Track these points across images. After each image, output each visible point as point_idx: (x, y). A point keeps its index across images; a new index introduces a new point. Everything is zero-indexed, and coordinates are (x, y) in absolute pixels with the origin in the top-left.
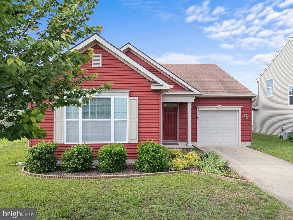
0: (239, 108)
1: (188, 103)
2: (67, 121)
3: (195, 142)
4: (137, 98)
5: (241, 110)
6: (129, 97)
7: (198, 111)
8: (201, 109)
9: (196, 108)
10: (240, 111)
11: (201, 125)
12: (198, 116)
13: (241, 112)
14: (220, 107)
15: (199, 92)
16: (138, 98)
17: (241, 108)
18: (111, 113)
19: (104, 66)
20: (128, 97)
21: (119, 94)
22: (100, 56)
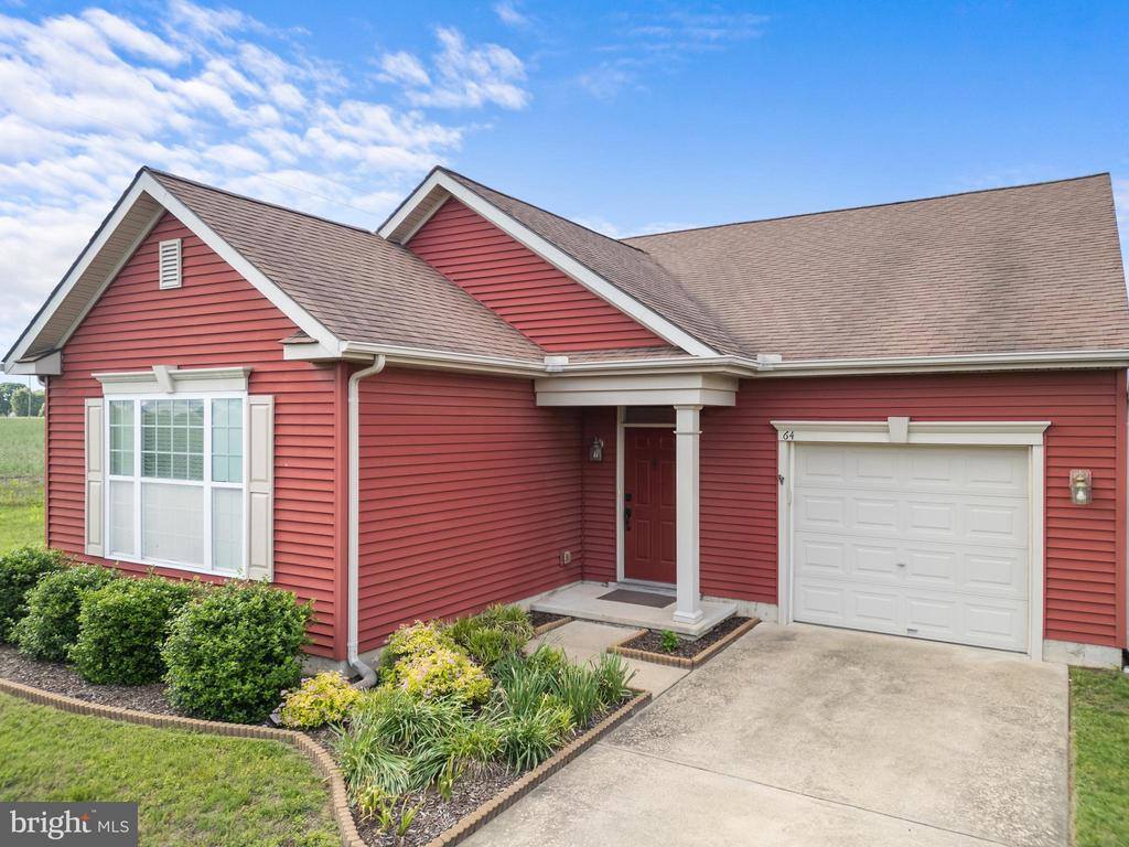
0: (1031, 435)
1: (675, 411)
2: (111, 481)
3: (769, 603)
4: (269, 399)
5: (1047, 448)
6: (250, 394)
7: (782, 448)
8: (799, 437)
9: (775, 431)
10: (1038, 455)
11: (809, 519)
12: (782, 471)
13: (1047, 458)
14: (898, 428)
15: (715, 355)
16: (271, 397)
17: (1047, 433)
18: (202, 457)
19: (189, 282)
20: (244, 395)
21: (222, 384)
22: (176, 247)
